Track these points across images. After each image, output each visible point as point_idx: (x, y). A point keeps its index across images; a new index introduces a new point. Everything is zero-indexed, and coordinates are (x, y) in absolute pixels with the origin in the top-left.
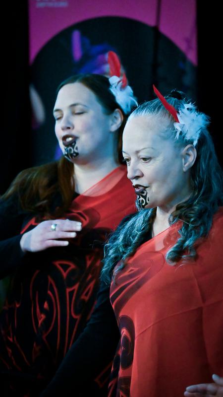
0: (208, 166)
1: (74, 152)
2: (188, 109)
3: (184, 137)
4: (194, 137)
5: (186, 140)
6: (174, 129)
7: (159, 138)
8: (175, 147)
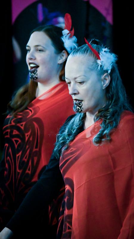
0: (116, 85)
1: (35, 77)
2: (105, 51)
3: (103, 69)
4: (109, 68)
5: (104, 70)
6: (97, 64)
7: (88, 69)
8: (98, 75)
